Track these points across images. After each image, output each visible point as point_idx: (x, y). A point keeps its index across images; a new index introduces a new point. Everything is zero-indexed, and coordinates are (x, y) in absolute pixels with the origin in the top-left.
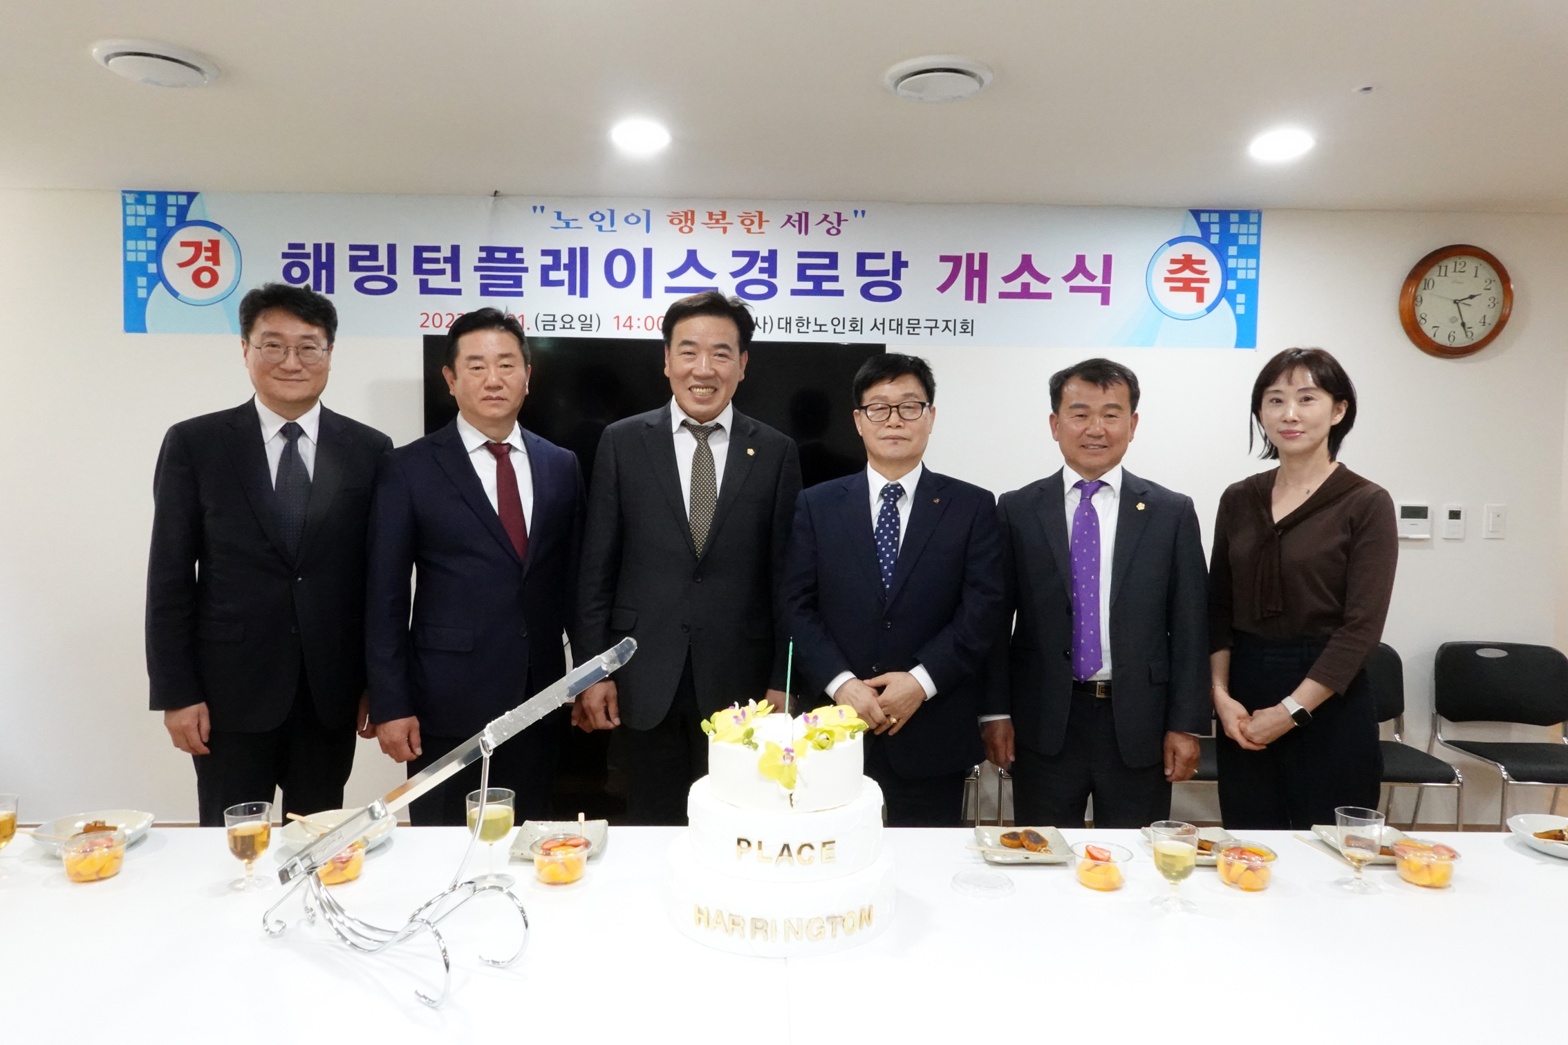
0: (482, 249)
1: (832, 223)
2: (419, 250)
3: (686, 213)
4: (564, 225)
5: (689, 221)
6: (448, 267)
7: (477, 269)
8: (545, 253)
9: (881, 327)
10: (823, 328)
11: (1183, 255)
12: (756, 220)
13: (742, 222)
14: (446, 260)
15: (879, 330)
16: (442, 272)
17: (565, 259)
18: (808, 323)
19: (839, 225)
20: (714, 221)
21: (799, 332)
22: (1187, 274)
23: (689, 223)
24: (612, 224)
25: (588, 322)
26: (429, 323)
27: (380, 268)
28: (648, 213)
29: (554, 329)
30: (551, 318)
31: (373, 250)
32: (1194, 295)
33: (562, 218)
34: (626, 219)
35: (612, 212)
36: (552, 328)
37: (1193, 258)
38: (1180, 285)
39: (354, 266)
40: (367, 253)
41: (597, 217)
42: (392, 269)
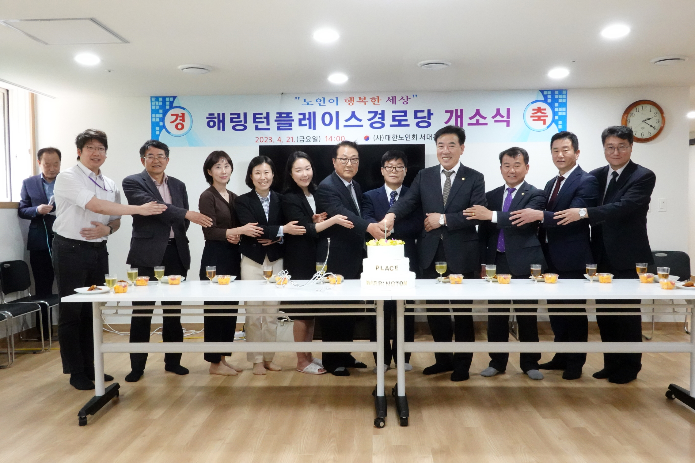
0: (277, 113)
1: (405, 100)
2: (255, 115)
3: (351, 98)
4: (307, 104)
5: (352, 101)
6: (265, 120)
7: (276, 121)
8: (300, 114)
9: (424, 137)
10: (402, 139)
11: (537, 107)
12: (377, 100)
13: (372, 101)
14: (265, 118)
15: (423, 138)
16: (263, 122)
17: (307, 116)
18: (397, 137)
19: (407, 100)
20: (361, 101)
21: (393, 140)
22: (539, 114)
23: (352, 102)
24: (324, 103)
25: (316, 139)
26: (259, 141)
27: (241, 121)
28: (337, 98)
29: (304, 142)
30: (303, 138)
31: (239, 115)
32: (542, 122)
33: (306, 101)
34: (329, 101)
35: (324, 98)
36: (303, 141)
37: (541, 108)
38: (537, 118)
39: (232, 121)
40: (236, 116)
41: (319, 100)
42: (245, 122)
